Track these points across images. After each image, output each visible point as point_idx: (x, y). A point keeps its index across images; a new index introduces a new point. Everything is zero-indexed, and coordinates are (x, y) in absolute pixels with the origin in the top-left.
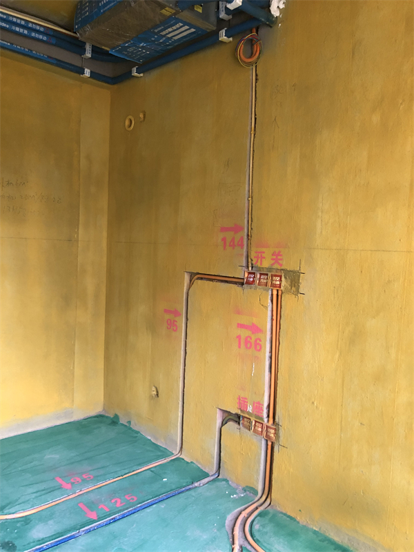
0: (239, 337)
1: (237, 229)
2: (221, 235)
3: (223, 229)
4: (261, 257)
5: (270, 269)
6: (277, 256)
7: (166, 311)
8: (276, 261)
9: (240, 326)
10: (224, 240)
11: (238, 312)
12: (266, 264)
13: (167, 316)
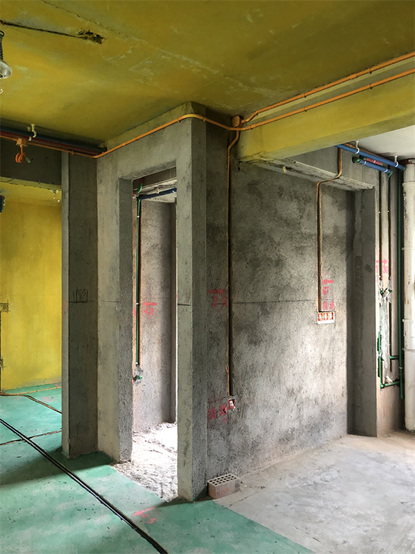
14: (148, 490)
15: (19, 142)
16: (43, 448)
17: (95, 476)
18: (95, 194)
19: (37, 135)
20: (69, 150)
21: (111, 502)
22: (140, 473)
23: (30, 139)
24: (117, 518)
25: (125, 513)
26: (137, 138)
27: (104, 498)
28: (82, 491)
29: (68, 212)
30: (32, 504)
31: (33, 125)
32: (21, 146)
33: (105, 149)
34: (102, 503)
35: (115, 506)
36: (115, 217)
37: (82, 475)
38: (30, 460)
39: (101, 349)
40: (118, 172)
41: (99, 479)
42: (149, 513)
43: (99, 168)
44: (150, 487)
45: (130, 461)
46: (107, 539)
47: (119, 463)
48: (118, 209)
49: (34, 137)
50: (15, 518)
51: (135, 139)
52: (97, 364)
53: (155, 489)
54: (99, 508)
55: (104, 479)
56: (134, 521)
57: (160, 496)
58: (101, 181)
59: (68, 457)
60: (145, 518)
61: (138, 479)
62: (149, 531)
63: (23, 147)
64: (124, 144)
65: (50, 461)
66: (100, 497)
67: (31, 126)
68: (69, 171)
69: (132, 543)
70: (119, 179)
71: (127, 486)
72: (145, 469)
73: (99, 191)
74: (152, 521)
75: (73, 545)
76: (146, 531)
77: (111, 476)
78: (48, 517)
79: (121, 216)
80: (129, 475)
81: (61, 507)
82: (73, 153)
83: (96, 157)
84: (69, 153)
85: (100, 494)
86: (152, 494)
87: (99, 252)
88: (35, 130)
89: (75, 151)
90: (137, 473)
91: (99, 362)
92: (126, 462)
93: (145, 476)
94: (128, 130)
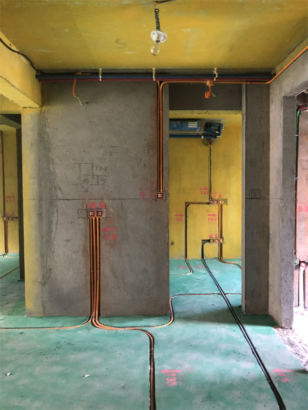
0: (209, 218)
1: (206, 189)
2: (201, 191)
3: (201, 189)
4: (215, 196)
5: (218, 199)
6: (220, 196)
7: (176, 215)
8: (220, 197)
9: (209, 215)
10: (201, 192)
11: (208, 212)
12: (217, 198)
13: (177, 217)
14: (295, 357)
15: (208, 83)
16: (231, 303)
17: (258, 333)
18: (268, 113)
19: (219, 75)
20: (246, 81)
21: (260, 355)
22: (296, 342)
23: (215, 80)
24: (259, 369)
25: (266, 367)
26: (295, 59)
27: (257, 350)
28: (243, 339)
29: (245, 129)
30: (206, 338)
31: (215, 69)
32: (209, 86)
33: (275, 74)
34: (253, 353)
35: (261, 359)
36: (280, 130)
37: (249, 328)
38: (219, 309)
39: (271, 237)
40: (283, 92)
41: (260, 335)
42: (286, 374)
43: (271, 91)
44: (298, 354)
45: (291, 329)
46: (244, 380)
47: (282, 328)
48: (282, 122)
49: (216, 77)
50: (192, 343)
51: (293, 60)
52: (268, 247)
53: (302, 357)
54: (249, 356)
55: (264, 337)
56: (270, 375)
57: (304, 363)
58: (272, 101)
59: (244, 313)
60: (280, 377)
61: (292, 344)
62: (279, 387)
63: (211, 86)
64: (285, 67)
65: (232, 312)
66: (254, 349)
67: (214, 70)
68: (246, 98)
69: (261, 390)
70: (283, 97)
71: (279, 347)
72: (301, 339)
73: (271, 109)
74: (285, 380)
75: (218, 375)
76: (276, 385)
77: (270, 335)
78: (211, 350)
79: (284, 128)
80: (286, 339)
81: (224, 346)
82: (249, 83)
83: (268, 83)
84: (246, 84)
85: (255, 346)
86: (297, 360)
87: (270, 159)
88: (217, 72)
89: (250, 82)
90: (292, 340)
91: (270, 246)
92: (287, 329)
93: (299, 344)
94: (289, 54)
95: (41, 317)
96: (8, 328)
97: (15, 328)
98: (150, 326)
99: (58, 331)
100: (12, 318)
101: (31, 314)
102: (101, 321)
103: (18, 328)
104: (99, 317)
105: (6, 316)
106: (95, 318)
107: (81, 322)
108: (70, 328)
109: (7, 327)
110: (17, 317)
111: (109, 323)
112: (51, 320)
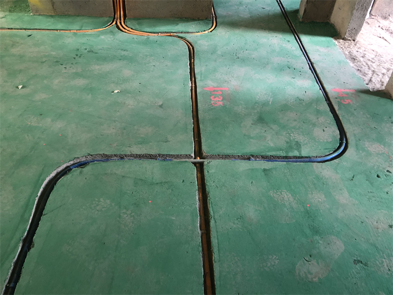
14: (357, 73)
17: (316, 45)
21: (318, 72)
22: (359, 56)
24: (317, 87)
25: (325, 86)
27: (314, 65)
28: (299, 52)
30: (256, 49)
34: (310, 69)
35: (320, 75)
37: (305, 39)
41: (318, 47)
42: (347, 94)
44: (360, 71)
45: (354, 40)
46: (300, 101)
47: (343, 39)
50: (240, 56)
53: (365, 74)
54: (306, 73)
55: (323, 50)
56: (330, 95)
57: (367, 82)
59: (301, 20)
60: (341, 98)
61: (354, 59)
62: (339, 109)
65: (286, 19)
66: (312, 63)
69: (318, 112)
71: (340, 62)
72: (365, 53)
74: (346, 102)
76: (336, 107)
77: (330, 48)
78: (263, 64)
80: (347, 53)
81: (277, 60)
85: (312, 60)
86: (359, 78)
90: (355, 53)
92: (350, 40)
93: (362, 59)
95: (52, 16)
96: (12, 29)
97: (21, 29)
98: (188, 33)
99: (75, 34)
100: (14, 16)
101: (37, 12)
102: (128, 23)
103: (25, 29)
104: (124, 19)
105: (7, 13)
106: (120, 20)
107: (104, 25)
108: (90, 32)
109: (10, 27)
110: (20, 14)
111: (137, 27)
112: (64, 20)
